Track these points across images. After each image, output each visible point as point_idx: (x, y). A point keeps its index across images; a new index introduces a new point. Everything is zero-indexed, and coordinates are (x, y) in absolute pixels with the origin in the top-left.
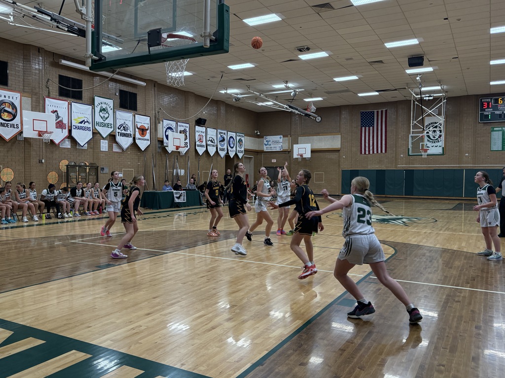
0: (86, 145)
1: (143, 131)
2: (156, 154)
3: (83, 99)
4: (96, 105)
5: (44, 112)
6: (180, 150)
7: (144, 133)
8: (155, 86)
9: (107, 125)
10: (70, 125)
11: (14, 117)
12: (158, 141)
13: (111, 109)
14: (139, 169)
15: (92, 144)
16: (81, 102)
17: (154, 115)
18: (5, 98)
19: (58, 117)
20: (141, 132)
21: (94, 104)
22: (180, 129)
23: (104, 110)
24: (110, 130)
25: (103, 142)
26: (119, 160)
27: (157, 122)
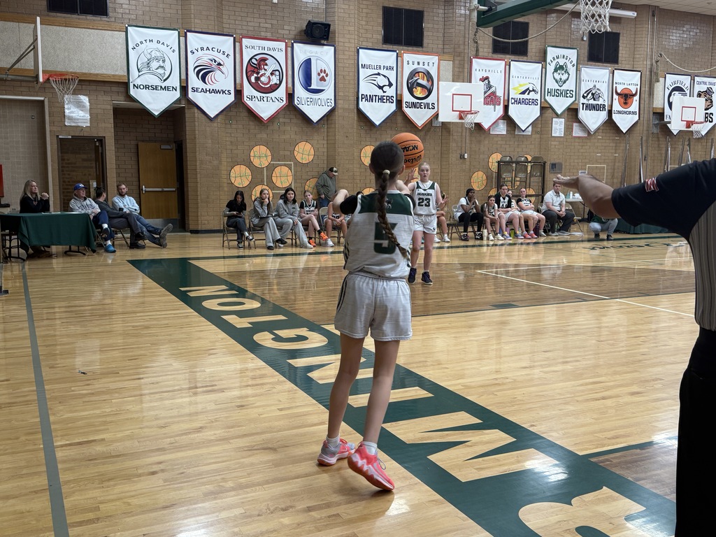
0: (530, 128)
1: (626, 97)
2: (648, 137)
3: (529, 54)
4: (548, 61)
5: (470, 82)
6: (694, 128)
7: (629, 101)
8: (653, 15)
9: (565, 94)
10: (506, 98)
11: (430, 92)
12: (654, 113)
13: (573, 65)
14: (617, 164)
15: (540, 126)
16: (525, 58)
17: (649, 67)
18: (418, 66)
19: (489, 87)
20: (622, 100)
21: (545, 60)
22: (698, 88)
23: (561, 68)
24: (571, 100)
25: (557, 123)
26: (582, 151)
27: (654, 78)
